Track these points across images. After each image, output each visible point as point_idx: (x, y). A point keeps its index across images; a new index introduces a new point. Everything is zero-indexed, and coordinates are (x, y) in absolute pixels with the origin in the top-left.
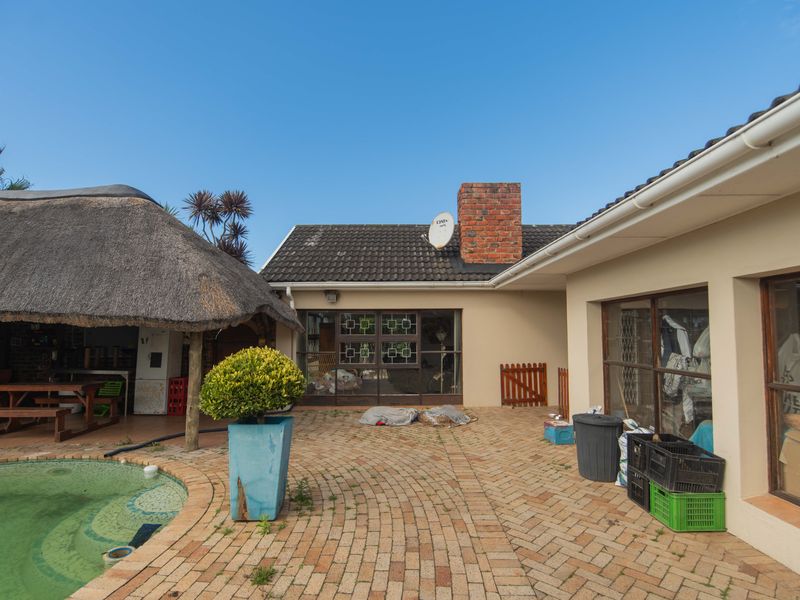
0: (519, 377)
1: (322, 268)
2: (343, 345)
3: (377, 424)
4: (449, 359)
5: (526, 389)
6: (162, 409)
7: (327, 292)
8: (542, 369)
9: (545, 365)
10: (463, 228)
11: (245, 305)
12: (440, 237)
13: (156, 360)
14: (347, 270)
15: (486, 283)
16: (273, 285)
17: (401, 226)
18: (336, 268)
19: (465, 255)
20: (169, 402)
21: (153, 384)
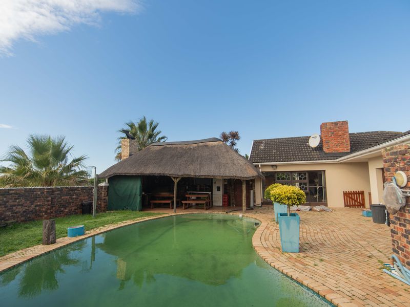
0: (352, 196)
1: (270, 157)
3: (297, 210)
4: (321, 189)
5: (355, 201)
6: (221, 204)
7: (272, 166)
8: (362, 193)
9: (363, 191)
10: (324, 140)
12: (314, 143)
13: (219, 189)
14: (279, 158)
15: (335, 160)
16: (254, 164)
17: (295, 138)
18: (275, 157)
19: (325, 149)
20: (223, 202)
21: (218, 196)
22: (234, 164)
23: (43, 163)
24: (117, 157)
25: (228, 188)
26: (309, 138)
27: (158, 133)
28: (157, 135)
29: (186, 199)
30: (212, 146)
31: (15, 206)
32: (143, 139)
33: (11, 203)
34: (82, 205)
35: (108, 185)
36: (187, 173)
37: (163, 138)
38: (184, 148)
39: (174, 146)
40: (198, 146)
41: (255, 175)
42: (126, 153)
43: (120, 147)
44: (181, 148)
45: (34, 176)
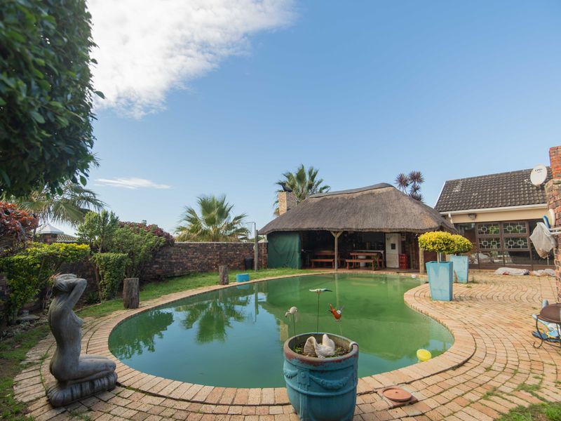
1: (466, 203)
2: (480, 239)
3: (504, 274)
6: (397, 266)
7: (470, 214)
10: (552, 173)
11: (438, 223)
12: (537, 178)
13: (393, 247)
14: (479, 203)
16: (441, 213)
18: (473, 202)
20: (400, 263)
21: (393, 255)
22: (406, 214)
23: (211, 222)
24: (275, 213)
25: (407, 246)
26: (531, 171)
27: (319, 183)
28: (318, 184)
29: (351, 258)
30: (379, 194)
31: (193, 258)
32: (303, 191)
33: (190, 256)
34: (245, 261)
35: (267, 242)
36: (348, 226)
37: (325, 188)
38: (346, 198)
39: (334, 197)
40: (363, 195)
41: (433, 226)
42: (283, 208)
43: (277, 202)
44: (343, 199)
45: (205, 233)
